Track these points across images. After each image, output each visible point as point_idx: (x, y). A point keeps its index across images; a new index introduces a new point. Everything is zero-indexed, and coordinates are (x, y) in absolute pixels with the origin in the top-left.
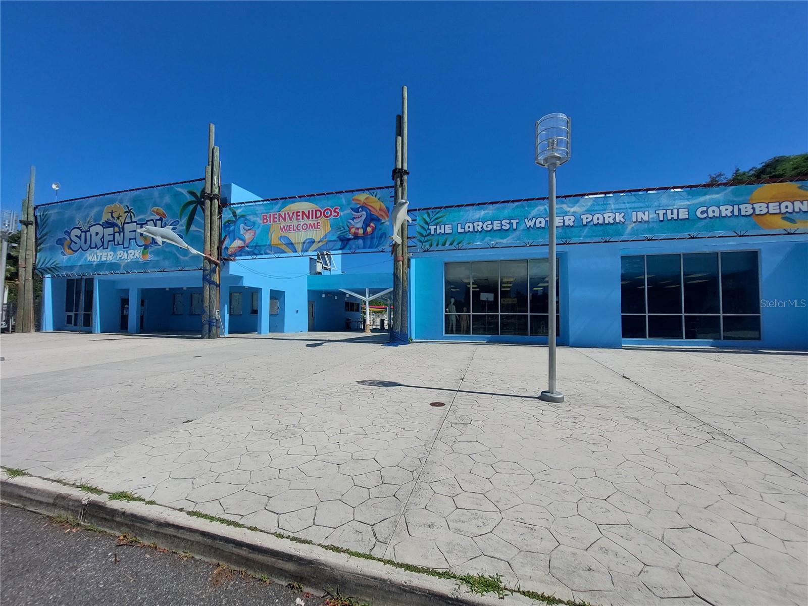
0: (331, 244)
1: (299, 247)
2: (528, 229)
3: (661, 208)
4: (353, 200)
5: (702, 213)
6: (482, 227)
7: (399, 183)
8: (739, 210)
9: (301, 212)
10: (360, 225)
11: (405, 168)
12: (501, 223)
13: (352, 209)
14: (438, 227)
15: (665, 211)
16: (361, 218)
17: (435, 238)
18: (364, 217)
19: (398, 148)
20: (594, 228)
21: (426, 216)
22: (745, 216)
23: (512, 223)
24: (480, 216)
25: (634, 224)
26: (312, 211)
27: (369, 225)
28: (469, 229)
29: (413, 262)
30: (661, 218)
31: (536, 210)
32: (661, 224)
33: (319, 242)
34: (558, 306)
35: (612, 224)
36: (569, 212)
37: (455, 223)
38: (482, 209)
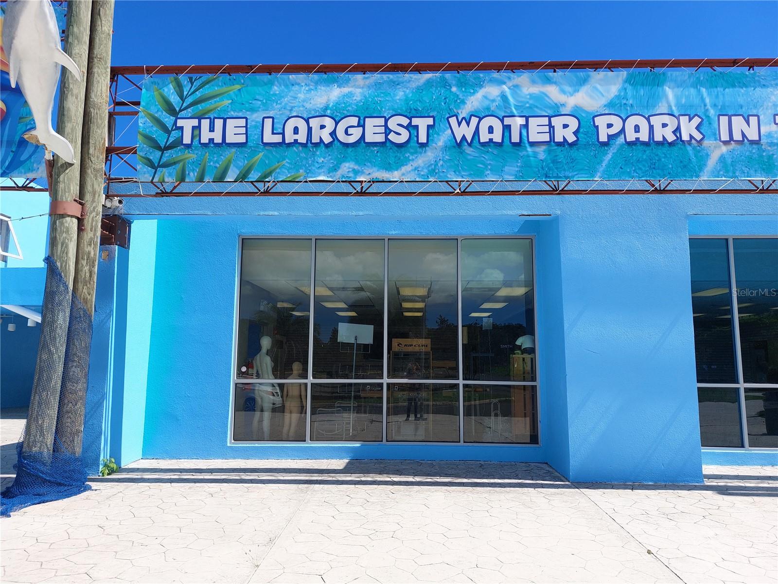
2: (459, 145)
12: (386, 126)
14: (205, 123)
17: (191, 156)
20: (628, 152)
21: (170, 92)
23: (417, 127)
24: (328, 101)
25: (724, 149)
28: (296, 137)
31: (482, 91)
34: (533, 361)
35: (671, 144)
36: (563, 105)
37: (255, 115)
38: (335, 81)
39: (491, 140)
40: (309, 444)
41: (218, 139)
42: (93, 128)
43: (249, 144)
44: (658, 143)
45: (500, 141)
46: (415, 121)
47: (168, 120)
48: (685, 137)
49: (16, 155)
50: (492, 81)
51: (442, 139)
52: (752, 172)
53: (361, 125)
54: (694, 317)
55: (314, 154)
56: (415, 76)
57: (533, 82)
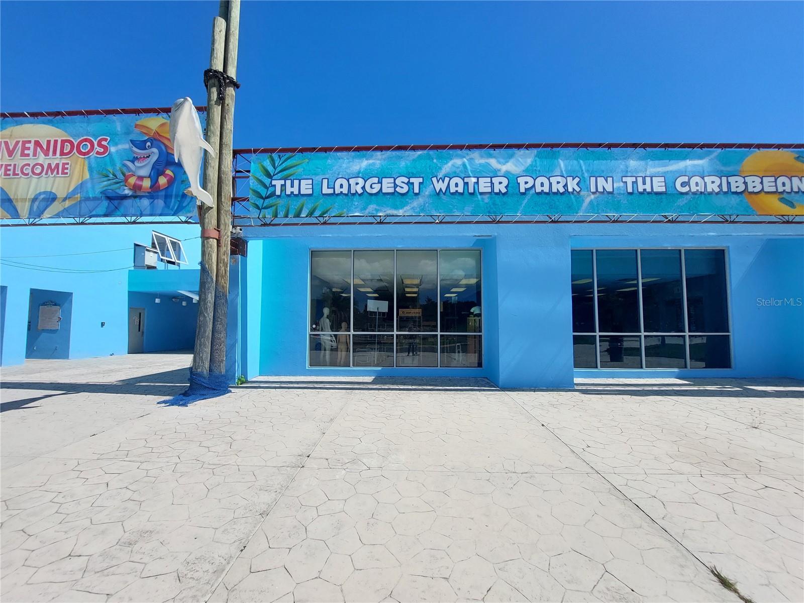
0: (91, 204)
1: (24, 208)
2: (438, 194)
3: (629, 174)
4: (136, 126)
5: (683, 184)
6: (363, 188)
8: (729, 183)
9: (33, 143)
10: (144, 172)
11: (232, 72)
12: (394, 183)
13: (132, 142)
14: (288, 183)
15: (634, 179)
16: (147, 160)
17: (281, 202)
18: (154, 158)
20: (537, 198)
21: (267, 164)
23: (413, 184)
24: (360, 168)
25: (592, 197)
27: (162, 173)
28: (341, 190)
30: (630, 190)
31: (450, 164)
32: (631, 197)
33: (65, 199)
34: (480, 321)
35: (562, 194)
36: (499, 170)
37: (317, 177)
38: (364, 156)
39: (457, 191)
40: (352, 368)
41: (296, 192)
42: (224, 186)
43: (314, 194)
44: (554, 193)
45: (462, 192)
46: (412, 180)
47: (267, 181)
48: (570, 190)
49: (181, 202)
50: (458, 156)
51: (428, 191)
52: (608, 211)
53: (380, 182)
54: (572, 296)
55: (352, 200)
56: (412, 153)
57: (482, 157)
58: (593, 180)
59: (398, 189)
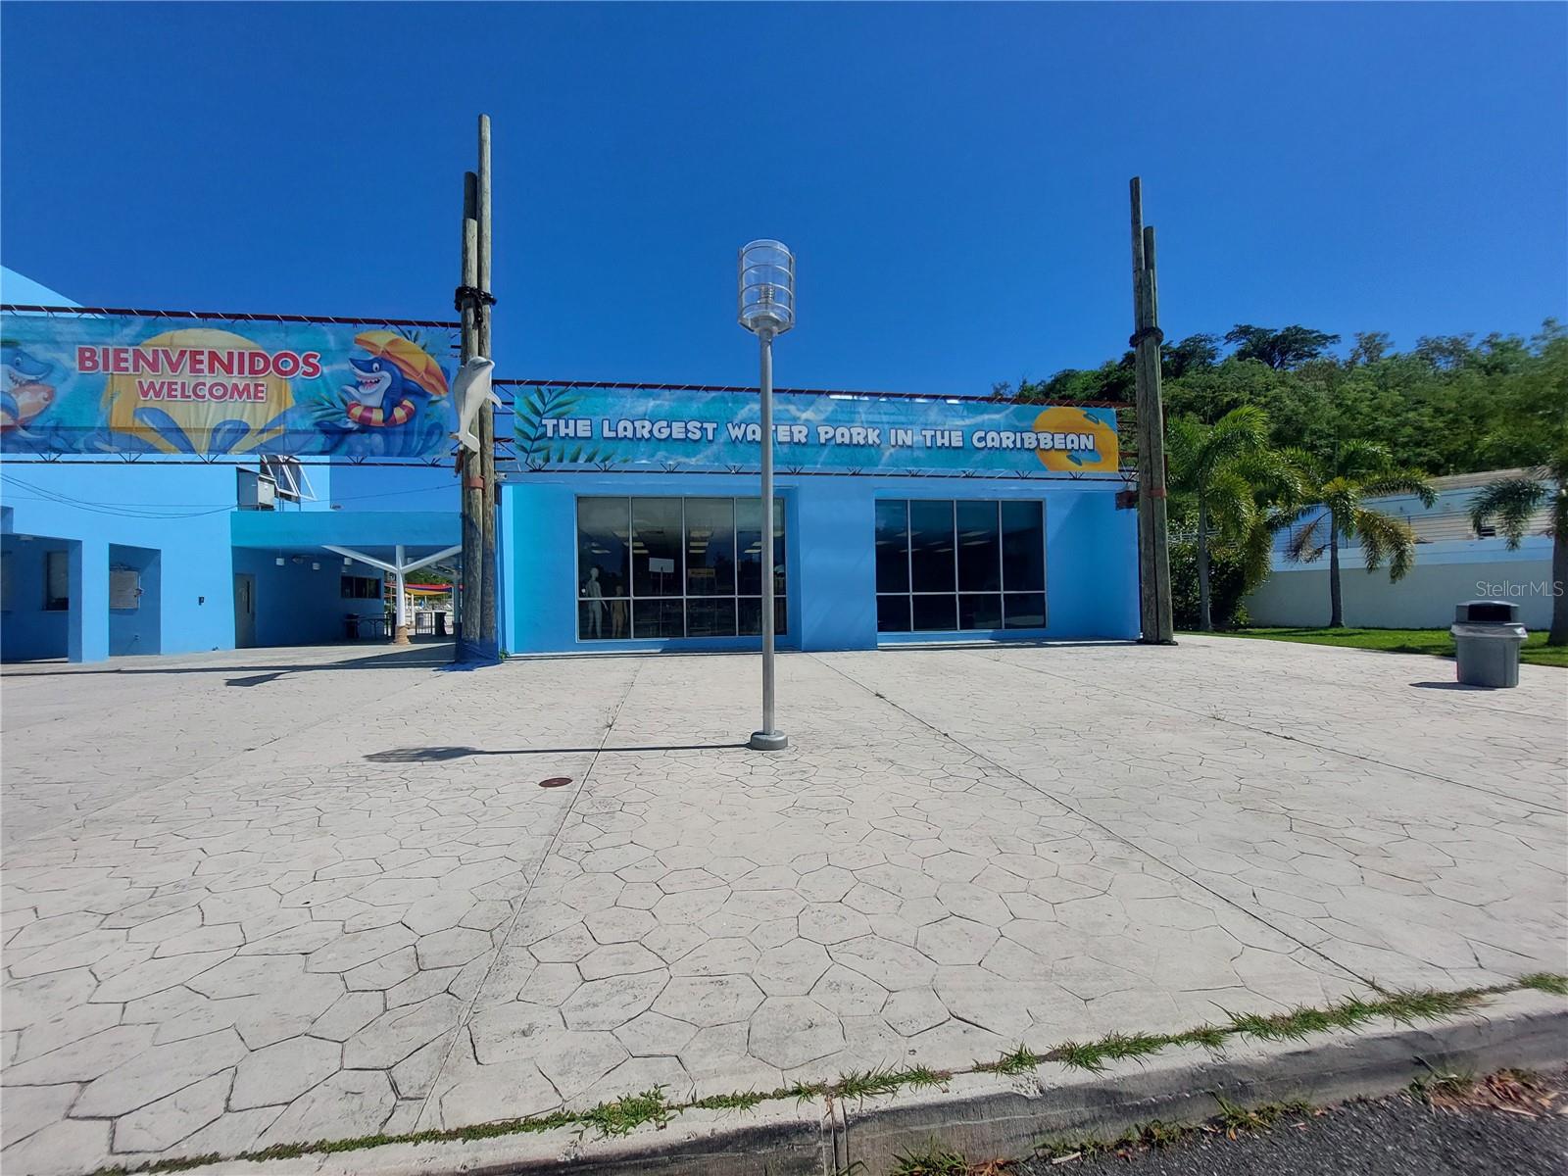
0: (297, 440)
1: (202, 442)
2: (734, 442)
3: (929, 427)
4: (358, 341)
5: (980, 440)
6: (651, 432)
7: (472, 318)
8: (1022, 440)
9: (206, 354)
10: (375, 401)
11: (487, 288)
12: (686, 427)
13: (352, 361)
14: (562, 423)
15: (933, 433)
16: (377, 386)
17: (555, 445)
18: (386, 383)
19: (469, 244)
20: (837, 450)
21: (535, 399)
22: (1028, 449)
23: (706, 429)
24: (647, 409)
25: (892, 450)
26: (241, 355)
27: (399, 404)
28: (625, 433)
29: (507, 492)
30: (929, 444)
31: (748, 407)
32: (929, 451)
33: (262, 431)
35: (863, 446)
36: (799, 418)
37: (597, 417)
38: (650, 396)
39: (754, 439)
40: (633, 639)
41: (572, 434)
43: (594, 437)
44: (855, 445)
45: (760, 440)
47: (536, 420)
48: (870, 442)
49: (426, 441)
50: (755, 401)
51: (723, 438)
52: (908, 464)
53: (669, 426)
55: (638, 446)
56: (704, 393)
57: (780, 403)
58: (893, 431)
59: (690, 435)
